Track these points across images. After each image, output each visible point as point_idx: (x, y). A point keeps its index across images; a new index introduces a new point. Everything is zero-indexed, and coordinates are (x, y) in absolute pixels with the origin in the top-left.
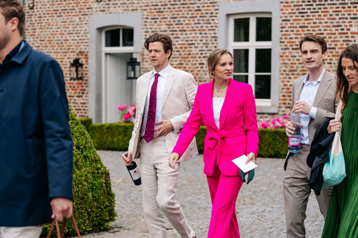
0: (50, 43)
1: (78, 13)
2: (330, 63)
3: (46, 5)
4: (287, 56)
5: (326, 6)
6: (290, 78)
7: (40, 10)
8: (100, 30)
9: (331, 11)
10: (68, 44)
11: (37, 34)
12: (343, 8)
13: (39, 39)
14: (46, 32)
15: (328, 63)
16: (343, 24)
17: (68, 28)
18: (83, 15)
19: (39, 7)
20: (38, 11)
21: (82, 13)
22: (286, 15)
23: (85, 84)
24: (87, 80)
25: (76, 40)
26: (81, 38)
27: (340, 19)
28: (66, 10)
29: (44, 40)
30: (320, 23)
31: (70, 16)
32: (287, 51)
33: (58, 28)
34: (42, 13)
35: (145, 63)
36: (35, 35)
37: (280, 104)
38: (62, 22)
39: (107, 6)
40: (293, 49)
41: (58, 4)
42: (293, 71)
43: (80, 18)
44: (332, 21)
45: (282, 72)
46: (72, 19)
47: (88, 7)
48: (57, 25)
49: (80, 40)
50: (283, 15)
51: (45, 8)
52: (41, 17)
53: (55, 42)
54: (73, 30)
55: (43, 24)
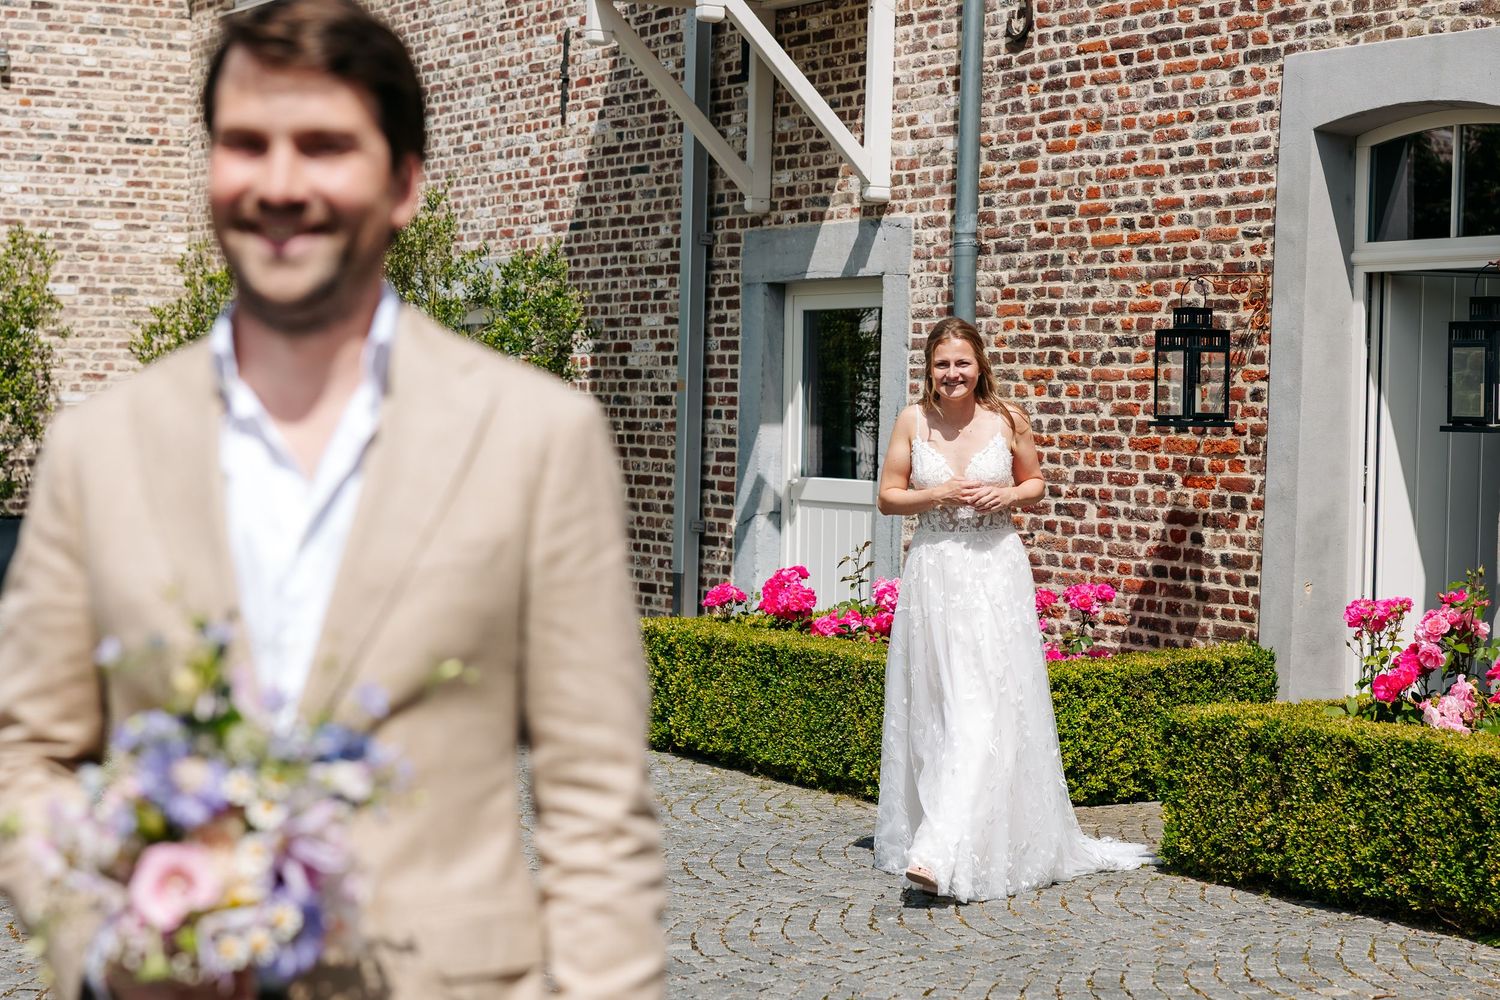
0: (1095, 225)
3: (1084, 18)
7: (1052, 45)
8: (1337, 139)
10: (1178, 228)
11: (1036, 176)
13: (1044, 207)
14: (1078, 162)
17: (1181, 136)
18: (1253, 56)
19: (1050, 32)
20: (1044, 57)
21: (1253, 48)
23: (1251, 450)
24: (1258, 432)
25: (1214, 201)
26: (1239, 188)
28: (1175, 35)
29: (1067, 211)
33: (1133, 140)
34: (1062, 62)
36: (1030, 184)
38: (1155, 105)
43: (1239, 77)
46: (1199, 83)
48: (1129, 124)
49: (1234, 200)
51: (1077, 35)
52: (1060, 85)
53: (1120, 217)
54: (1205, 149)
55: (1068, 124)
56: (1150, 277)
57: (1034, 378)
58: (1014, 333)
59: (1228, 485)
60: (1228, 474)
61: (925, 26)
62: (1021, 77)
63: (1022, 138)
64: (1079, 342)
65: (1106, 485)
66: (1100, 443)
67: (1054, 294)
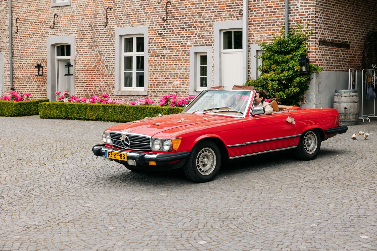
0: (27, 54)
1: (41, 36)
2: (176, 65)
3: (24, 31)
4: (152, 61)
5: (173, 30)
6: (154, 74)
7: (20, 34)
8: (53, 46)
9: (176, 32)
10: (36, 55)
11: (19, 48)
12: (182, 30)
13: (20, 52)
14: (24, 47)
15: (175, 65)
16: (183, 41)
17: (36, 45)
18: (43, 37)
19: (20, 32)
20: (19, 35)
21: (43, 36)
22: (152, 35)
23: (46, 78)
24: (46, 76)
25: (40, 52)
26: (43, 51)
27: (181, 37)
28: (35, 34)
29: (23, 52)
30: (170, 40)
31: (37, 37)
32: (152, 57)
33: (31, 45)
34: (22, 36)
35: (77, 66)
37: (149, 90)
38: (33, 41)
39: (56, 31)
40: (155, 56)
41: (30, 31)
42: (155, 69)
43: (42, 39)
44: (177, 39)
45: (150, 70)
46: (38, 39)
47: (46, 32)
48: (30, 43)
49: (42, 52)
50: (150, 36)
51: (23, 33)
52: (22, 38)
53: (29, 53)
54: (39, 46)
55: (23, 43)
56: (33, 60)
57: (20, 71)
58: (17, 66)
59: (43, 82)
61: (4, 30)
62: (17, 37)
63: (17, 44)
64: (25, 67)
65: (29, 83)
66: (28, 78)
67: (22, 62)
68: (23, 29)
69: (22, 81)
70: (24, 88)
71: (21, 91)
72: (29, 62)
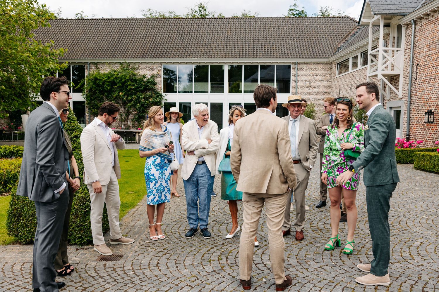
0: (423, 100)
3: (423, 77)
10: (431, 100)
11: (417, 95)
13: (418, 98)
14: (421, 93)
17: (432, 90)
19: (419, 78)
20: (418, 81)
23: (438, 125)
25: (435, 97)
28: (432, 79)
29: (420, 99)
31: (433, 82)
33: (427, 91)
34: (420, 82)
38: (429, 87)
41: (428, 76)
46: (434, 84)
48: (427, 89)
51: (422, 79)
53: (426, 99)
54: (435, 92)
55: (420, 89)
57: (416, 118)
58: (414, 113)
59: (436, 129)
60: (436, 128)
62: (416, 84)
63: (416, 90)
64: (421, 113)
65: (423, 130)
66: (423, 125)
67: (419, 108)
68: (422, 75)
69: (417, 128)
70: (418, 135)
71: (416, 138)
72: (425, 109)
